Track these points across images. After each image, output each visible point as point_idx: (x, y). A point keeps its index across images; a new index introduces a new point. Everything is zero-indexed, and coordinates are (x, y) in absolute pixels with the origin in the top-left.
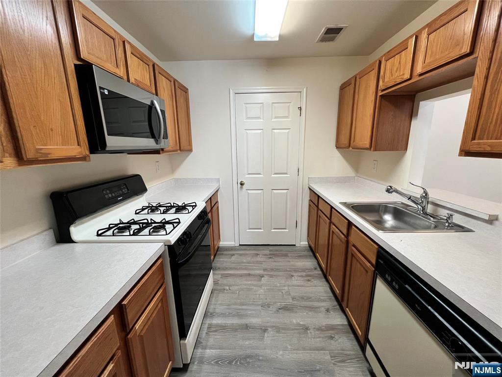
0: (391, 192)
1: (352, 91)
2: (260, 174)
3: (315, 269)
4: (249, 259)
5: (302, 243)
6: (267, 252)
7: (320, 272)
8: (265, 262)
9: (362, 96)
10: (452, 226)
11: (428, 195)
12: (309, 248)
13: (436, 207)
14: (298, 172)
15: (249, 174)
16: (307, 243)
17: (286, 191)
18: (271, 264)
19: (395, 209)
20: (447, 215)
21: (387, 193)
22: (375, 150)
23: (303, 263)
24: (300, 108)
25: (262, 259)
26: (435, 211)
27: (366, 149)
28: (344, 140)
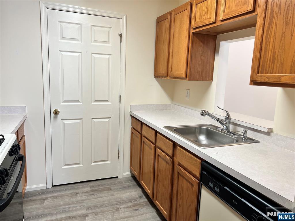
0: (205, 115)
1: (168, 26)
2: (78, 101)
3: (141, 197)
4: (67, 200)
5: (124, 174)
6: (88, 189)
7: (146, 200)
8: (86, 200)
9: (177, 31)
10: (247, 140)
11: (230, 117)
12: (131, 178)
13: (235, 126)
14: (120, 99)
15: (65, 101)
16: (129, 173)
17: (107, 120)
18: (95, 200)
19: (207, 130)
20: (243, 131)
21: (202, 116)
22: (190, 80)
23: (128, 194)
24: (120, 35)
26: (235, 129)
27: (183, 78)
28: (162, 70)
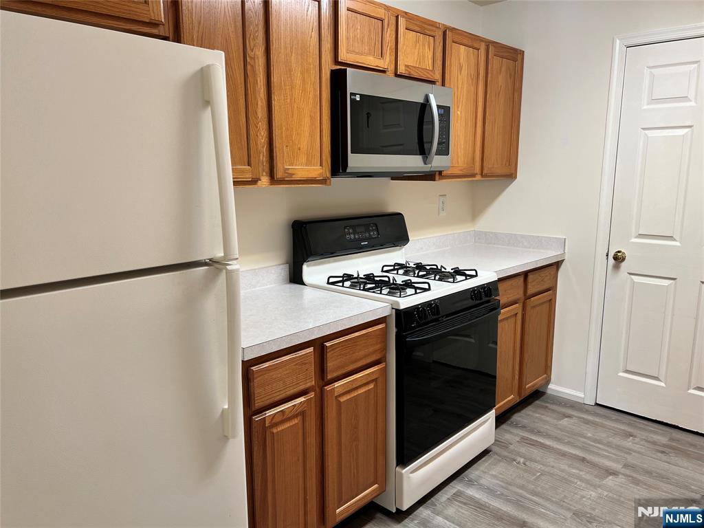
2: (671, 238)
4: (604, 435)
6: (662, 439)
15: (641, 236)
25: (637, 447)
